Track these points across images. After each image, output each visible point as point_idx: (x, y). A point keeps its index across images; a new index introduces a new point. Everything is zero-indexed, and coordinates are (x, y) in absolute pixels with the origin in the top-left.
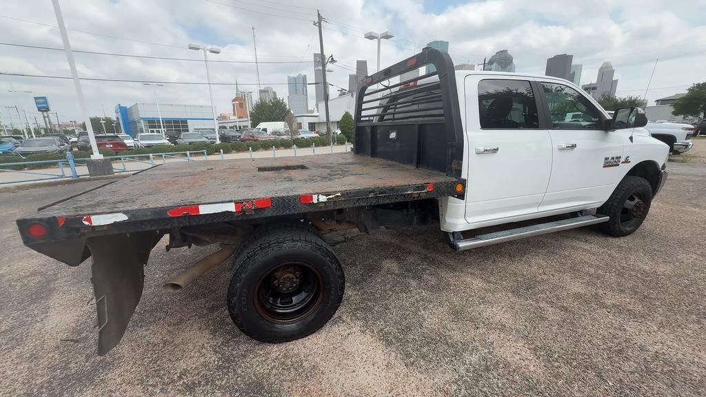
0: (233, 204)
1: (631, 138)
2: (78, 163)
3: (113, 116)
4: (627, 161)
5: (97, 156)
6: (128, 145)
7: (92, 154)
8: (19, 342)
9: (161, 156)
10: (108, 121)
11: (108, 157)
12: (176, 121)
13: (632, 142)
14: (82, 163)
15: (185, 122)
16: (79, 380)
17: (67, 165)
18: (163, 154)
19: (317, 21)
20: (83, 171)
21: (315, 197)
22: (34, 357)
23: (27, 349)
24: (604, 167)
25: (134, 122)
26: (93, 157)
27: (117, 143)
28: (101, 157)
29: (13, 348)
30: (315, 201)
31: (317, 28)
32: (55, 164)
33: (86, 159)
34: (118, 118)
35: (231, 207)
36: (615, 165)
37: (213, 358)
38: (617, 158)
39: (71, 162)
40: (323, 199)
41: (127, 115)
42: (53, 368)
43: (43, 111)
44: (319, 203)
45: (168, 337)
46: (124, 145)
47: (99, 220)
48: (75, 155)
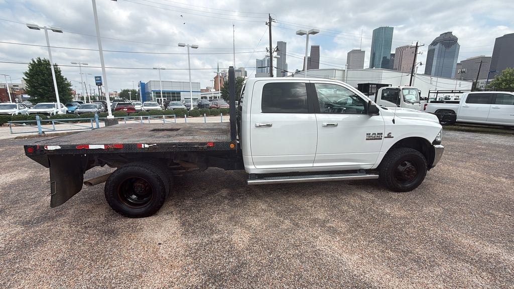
0: (103, 145)
1: (394, 121)
2: (101, 120)
3: (137, 89)
4: (389, 136)
5: (110, 116)
6: (136, 109)
7: (108, 115)
8: (35, 203)
9: (147, 117)
10: (134, 92)
11: (117, 118)
12: (173, 93)
13: (394, 123)
14: (103, 120)
15: (179, 93)
16: (49, 219)
17: (94, 121)
18: (149, 117)
19: (268, 21)
20: (102, 124)
21: (143, 145)
22: (38, 209)
23: (36, 206)
24: (367, 139)
25: (149, 93)
26: (108, 117)
27: (130, 108)
28: (113, 117)
29: (32, 204)
30: (143, 147)
31: (268, 27)
32: (88, 121)
33: (105, 118)
34: (139, 90)
35: (103, 147)
36: (379, 139)
37: (102, 219)
38: (378, 134)
39: (97, 119)
40: (147, 146)
41: (144, 88)
42: (42, 214)
43: (98, 85)
44: (145, 148)
45: (91, 209)
46: (134, 109)
47: (50, 148)
48: (100, 116)
